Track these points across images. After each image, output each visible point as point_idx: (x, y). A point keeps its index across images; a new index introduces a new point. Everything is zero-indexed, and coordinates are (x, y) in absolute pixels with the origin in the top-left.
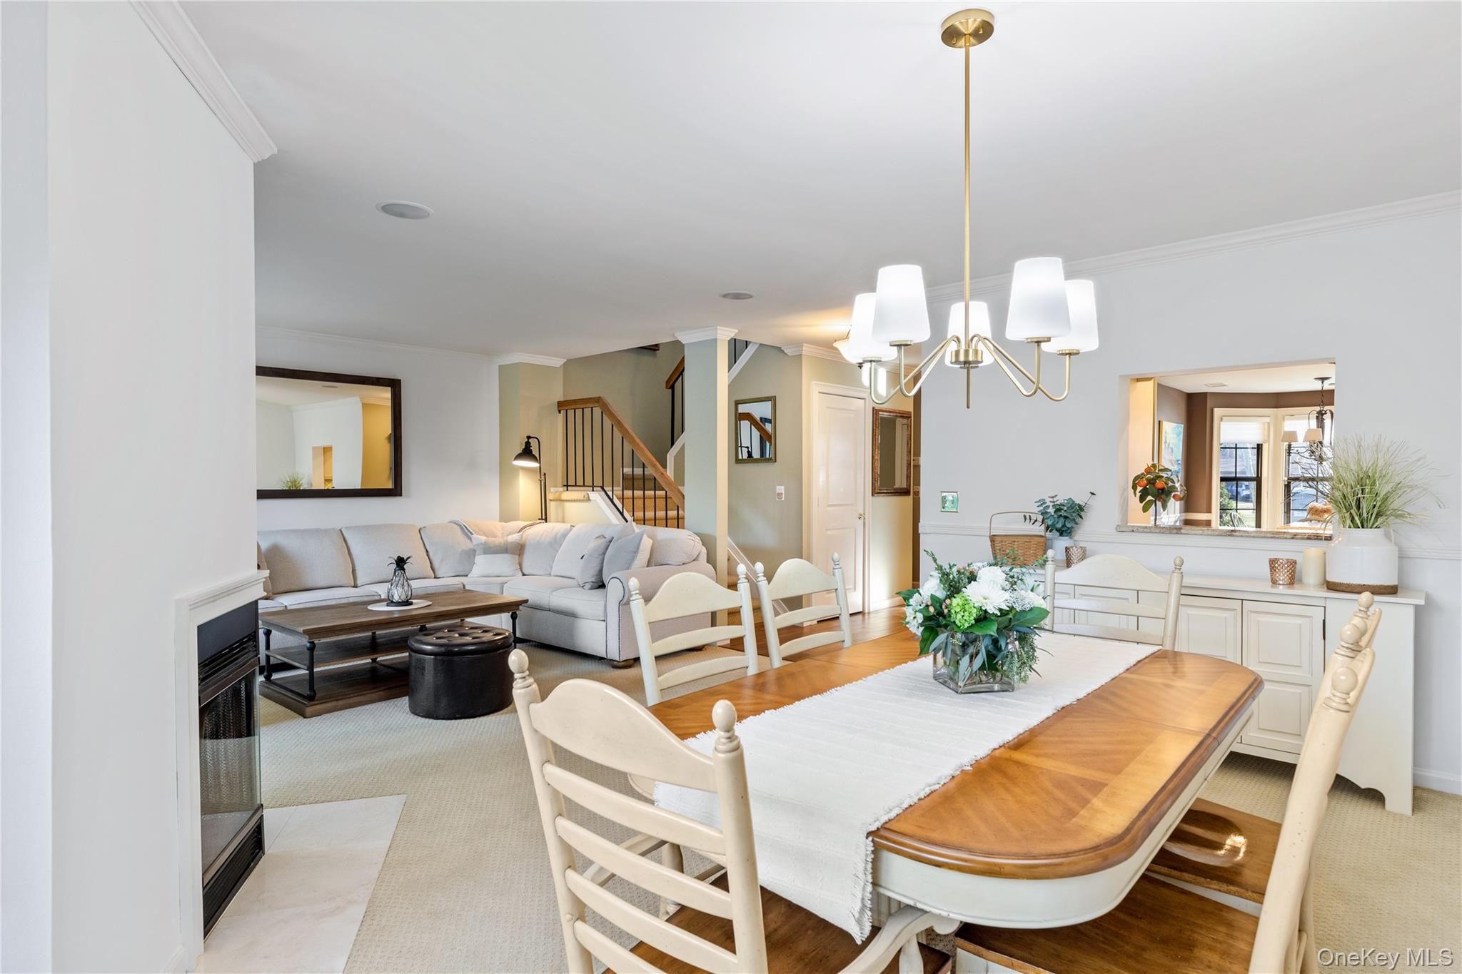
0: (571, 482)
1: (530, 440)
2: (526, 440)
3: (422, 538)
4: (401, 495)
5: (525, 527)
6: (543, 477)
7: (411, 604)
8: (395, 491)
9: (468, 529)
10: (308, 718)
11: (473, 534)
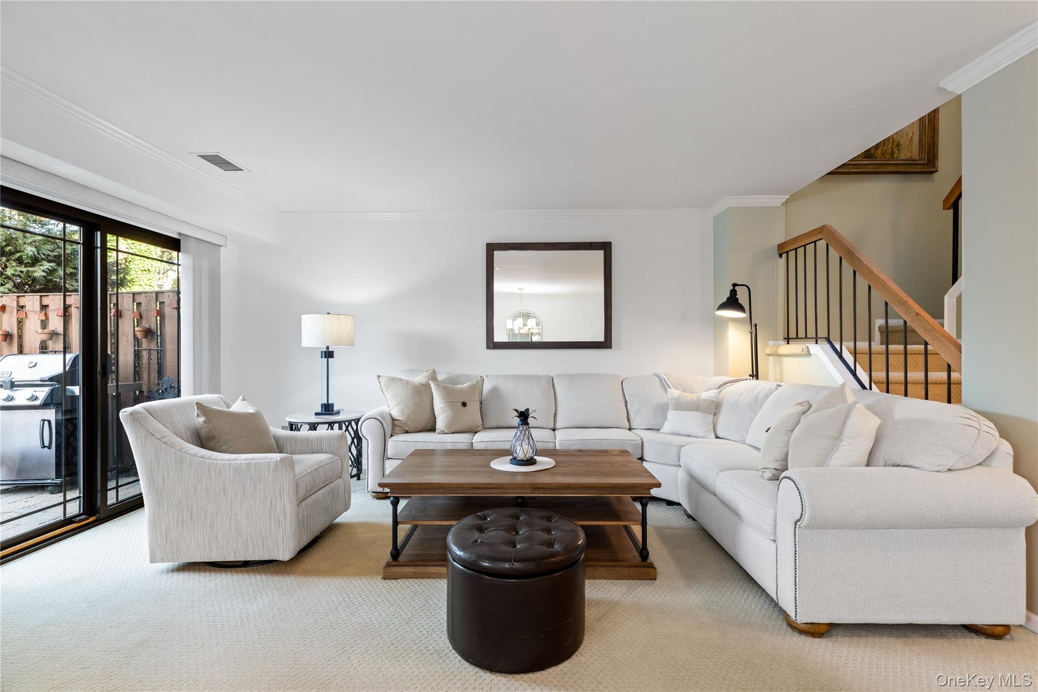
0: (793, 334)
1: (736, 288)
2: (732, 288)
3: (623, 389)
4: (611, 348)
5: (726, 383)
6: (754, 328)
7: (535, 463)
8: (606, 344)
9: (666, 382)
10: (384, 578)
11: (670, 388)
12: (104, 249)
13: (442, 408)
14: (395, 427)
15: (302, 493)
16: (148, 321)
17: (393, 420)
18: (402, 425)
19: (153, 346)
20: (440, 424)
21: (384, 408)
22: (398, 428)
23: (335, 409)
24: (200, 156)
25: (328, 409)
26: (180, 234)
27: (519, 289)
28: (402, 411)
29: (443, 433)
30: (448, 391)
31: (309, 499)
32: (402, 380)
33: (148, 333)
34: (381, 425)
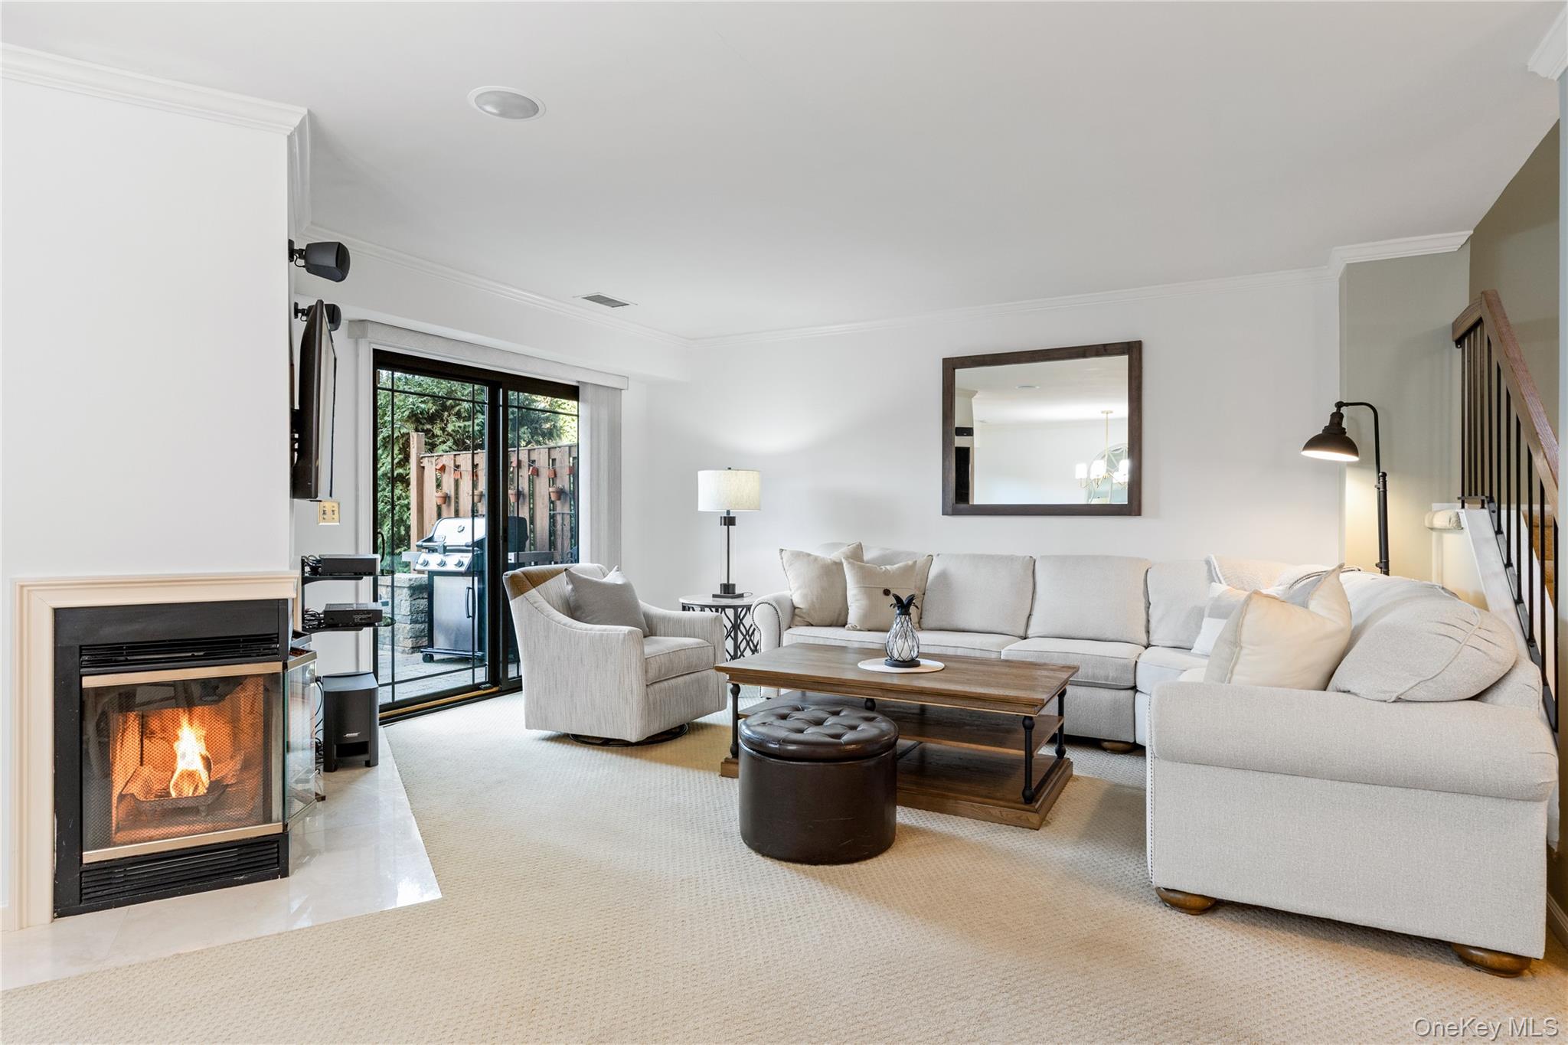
1: (1344, 410)
2: (1334, 411)
3: (1146, 580)
4: (1138, 515)
6: (1381, 480)
7: (917, 665)
8: (1132, 507)
9: (1216, 572)
10: (722, 775)
11: (1220, 582)
12: (506, 406)
13: (855, 595)
14: (794, 616)
15: (652, 673)
16: (563, 481)
17: (795, 608)
18: (804, 616)
19: (566, 510)
20: (853, 617)
21: (787, 593)
22: (799, 618)
23: (738, 591)
24: (586, 298)
25: (728, 589)
26: (579, 382)
27: (1103, 412)
28: (805, 596)
29: (855, 629)
30: (867, 575)
31: (665, 683)
32: (809, 555)
33: (561, 493)
34: (775, 612)
